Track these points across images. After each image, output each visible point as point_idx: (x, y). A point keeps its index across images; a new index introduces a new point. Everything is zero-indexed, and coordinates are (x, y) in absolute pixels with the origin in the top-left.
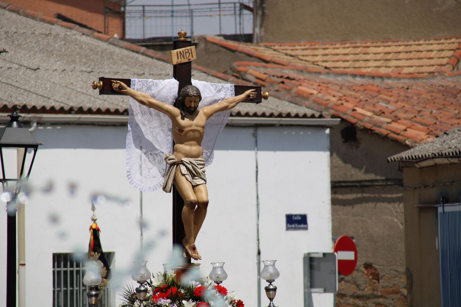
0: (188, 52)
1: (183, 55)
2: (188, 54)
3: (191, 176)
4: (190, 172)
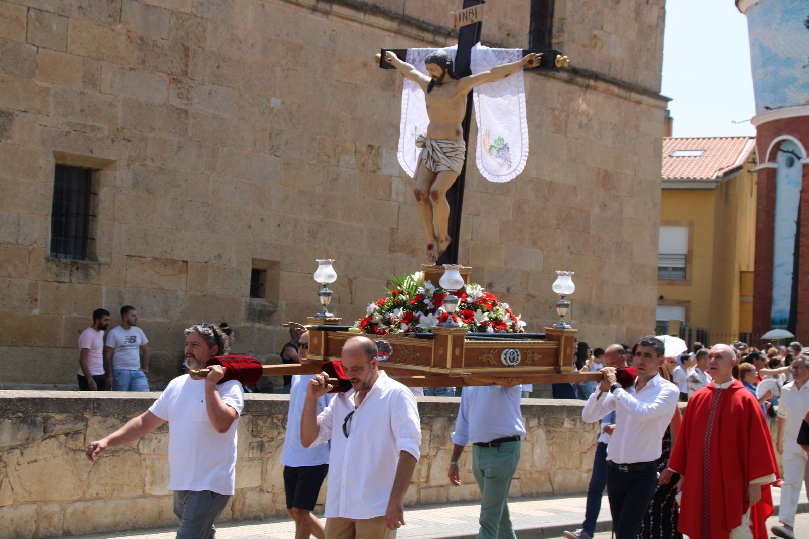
0: (472, 12)
1: (466, 16)
2: (471, 15)
3: (434, 161)
4: (432, 157)
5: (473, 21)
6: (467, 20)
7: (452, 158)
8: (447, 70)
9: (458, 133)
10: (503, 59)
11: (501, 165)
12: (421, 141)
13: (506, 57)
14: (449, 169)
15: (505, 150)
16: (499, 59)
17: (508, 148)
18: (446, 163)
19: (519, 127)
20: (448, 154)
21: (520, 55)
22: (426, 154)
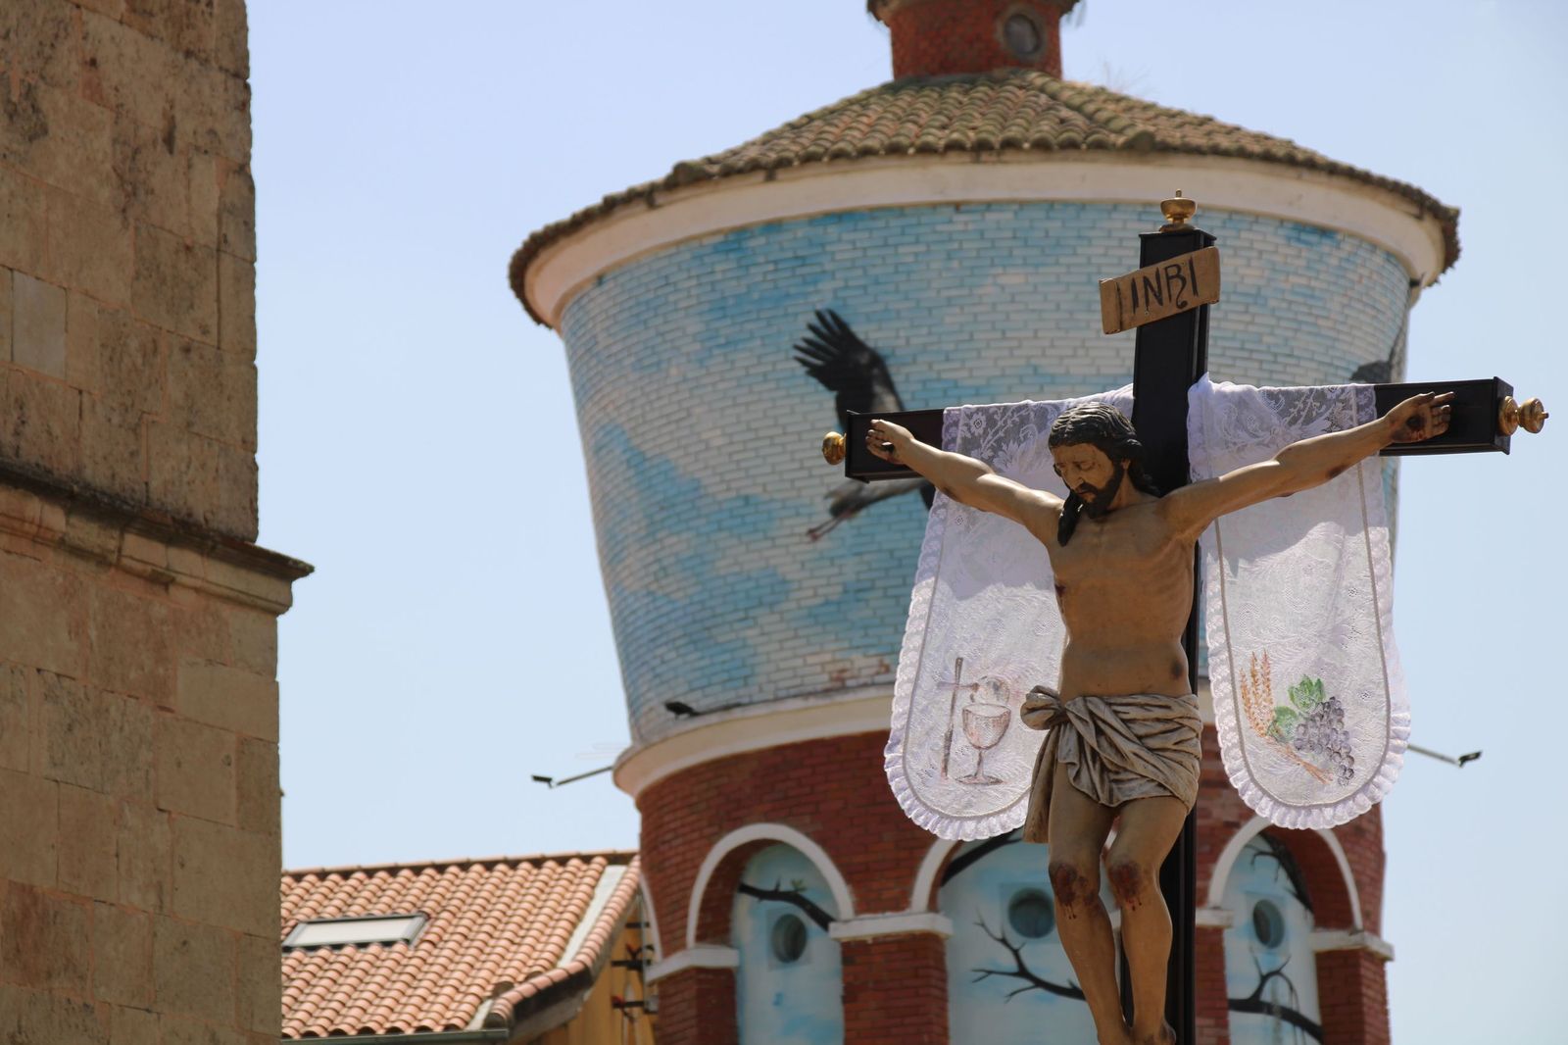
0: (1178, 276)
1: (1156, 290)
2: (1177, 284)
3: (1104, 769)
4: (1094, 754)
5: (1184, 304)
6: (1161, 302)
7: (1167, 754)
8: (1126, 465)
9: (1176, 671)
10: (1309, 420)
11: (1318, 774)
12: (1045, 708)
13: (1319, 415)
14: (1161, 792)
15: (1330, 721)
16: (1294, 421)
17: (1340, 712)
18: (1150, 772)
19: (1375, 642)
20: (1153, 743)
21: (1367, 405)
22: (1068, 743)
